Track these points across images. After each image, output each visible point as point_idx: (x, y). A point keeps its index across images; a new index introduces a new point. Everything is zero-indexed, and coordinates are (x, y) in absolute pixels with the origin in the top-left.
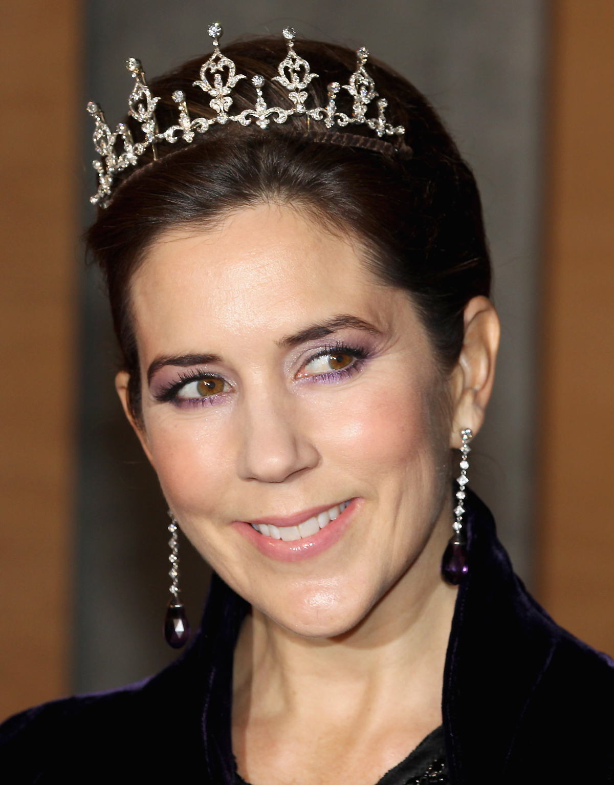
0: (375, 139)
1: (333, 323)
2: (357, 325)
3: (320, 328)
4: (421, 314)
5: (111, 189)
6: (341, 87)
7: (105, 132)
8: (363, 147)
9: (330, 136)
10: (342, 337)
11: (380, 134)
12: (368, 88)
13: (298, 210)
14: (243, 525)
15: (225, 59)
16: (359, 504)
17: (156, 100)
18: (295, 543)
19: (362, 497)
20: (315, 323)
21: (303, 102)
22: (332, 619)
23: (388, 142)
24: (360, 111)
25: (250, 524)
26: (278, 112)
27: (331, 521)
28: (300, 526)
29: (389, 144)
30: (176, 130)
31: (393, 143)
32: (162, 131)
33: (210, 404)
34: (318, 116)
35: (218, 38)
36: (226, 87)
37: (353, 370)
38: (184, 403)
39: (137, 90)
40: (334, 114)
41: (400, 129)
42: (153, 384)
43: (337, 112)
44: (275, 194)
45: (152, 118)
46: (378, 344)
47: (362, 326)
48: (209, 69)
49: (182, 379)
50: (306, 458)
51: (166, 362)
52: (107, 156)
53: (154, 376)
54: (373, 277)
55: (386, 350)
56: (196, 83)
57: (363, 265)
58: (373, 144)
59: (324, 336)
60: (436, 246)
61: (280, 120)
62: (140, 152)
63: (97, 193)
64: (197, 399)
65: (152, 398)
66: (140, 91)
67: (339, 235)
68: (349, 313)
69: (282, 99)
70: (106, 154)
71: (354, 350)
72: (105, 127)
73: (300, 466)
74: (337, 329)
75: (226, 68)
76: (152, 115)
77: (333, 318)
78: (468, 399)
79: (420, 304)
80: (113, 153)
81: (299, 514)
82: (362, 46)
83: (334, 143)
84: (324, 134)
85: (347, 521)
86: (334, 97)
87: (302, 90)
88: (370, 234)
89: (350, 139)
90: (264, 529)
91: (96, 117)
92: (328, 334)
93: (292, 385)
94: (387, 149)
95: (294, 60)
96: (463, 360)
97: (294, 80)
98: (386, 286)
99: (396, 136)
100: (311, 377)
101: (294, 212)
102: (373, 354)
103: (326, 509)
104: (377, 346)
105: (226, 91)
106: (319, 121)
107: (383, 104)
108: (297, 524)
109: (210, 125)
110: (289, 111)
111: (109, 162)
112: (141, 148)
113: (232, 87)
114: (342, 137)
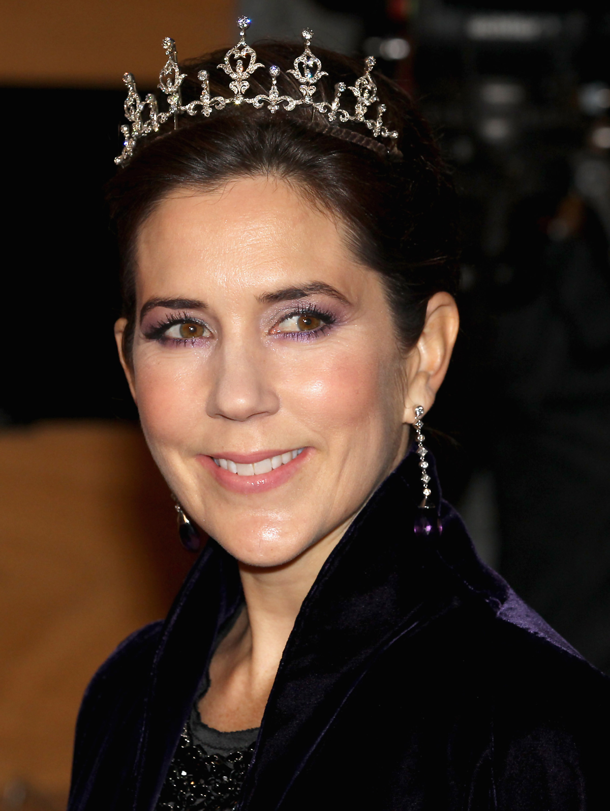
0: (370, 139)
1: (308, 287)
2: (330, 293)
3: (297, 290)
4: (389, 296)
5: (133, 152)
6: (346, 87)
7: (135, 101)
8: (359, 143)
9: (331, 129)
10: (315, 301)
11: (375, 135)
12: (371, 92)
13: (292, 185)
14: (206, 458)
15: (248, 48)
16: (311, 453)
17: (183, 76)
18: (249, 477)
19: (314, 448)
20: (293, 285)
21: (311, 95)
22: (272, 550)
23: (382, 143)
24: (361, 111)
25: (212, 458)
26: (288, 100)
27: (283, 464)
28: (255, 464)
29: (383, 145)
30: (197, 105)
31: (386, 145)
32: (184, 104)
33: (191, 345)
34: (322, 110)
35: (245, 29)
36: (245, 72)
37: (321, 332)
38: (169, 341)
39: (168, 66)
40: (338, 110)
41: (395, 134)
42: (144, 322)
43: (339, 108)
44: (275, 168)
45: (177, 92)
46: (346, 313)
47: (334, 295)
48: (233, 55)
49: (169, 320)
50: (269, 405)
51: (158, 303)
52: (134, 122)
53: (146, 315)
54: (351, 255)
55: (353, 320)
56: (220, 66)
57: (342, 242)
58: (368, 143)
59: (299, 298)
60: (410, 239)
61: (289, 108)
62: (163, 121)
63: (121, 154)
64: (180, 340)
65: (142, 335)
66: (170, 67)
67: (325, 212)
68: (324, 282)
69: (293, 90)
70: (133, 120)
71: (323, 314)
72: (135, 96)
73: (261, 408)
74: (312, 293)
75: (248, 56)
76: (177, 89)
77: (310, 283)
78: (421, 382)
79: (390, 287)
80: (139, 119)
81: (256, 454)
82: (371, 56)
83: (334, 135)
84: (326, 126)
85: (298, 465)
86: (339, 95)
87: (312, 85)
88: (352, 217)
89: (348, 134)
90: (223, 463)
91: (129, 86)
92: (304, 296)
93: (266, 340)
94: (380, 148)
95: (308, 58)
96: (421, 344)
97: (306, 74)
98: (360, 264)
99: (389, 139)
100: (282, 335)
101: (289, 187)
102: (340, 321)
103: (279, 453)
104: (345, 315)
105: (245, 75)
106: (323, 114)
107: (382, 109)
108: (252, 462)
109: (227, 104)
110: (298, 101)
111: (135, 127)
112: (164, 116)
113: (250, 73)
114: (341, 132)
